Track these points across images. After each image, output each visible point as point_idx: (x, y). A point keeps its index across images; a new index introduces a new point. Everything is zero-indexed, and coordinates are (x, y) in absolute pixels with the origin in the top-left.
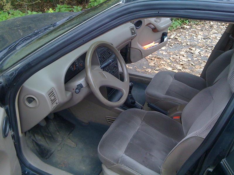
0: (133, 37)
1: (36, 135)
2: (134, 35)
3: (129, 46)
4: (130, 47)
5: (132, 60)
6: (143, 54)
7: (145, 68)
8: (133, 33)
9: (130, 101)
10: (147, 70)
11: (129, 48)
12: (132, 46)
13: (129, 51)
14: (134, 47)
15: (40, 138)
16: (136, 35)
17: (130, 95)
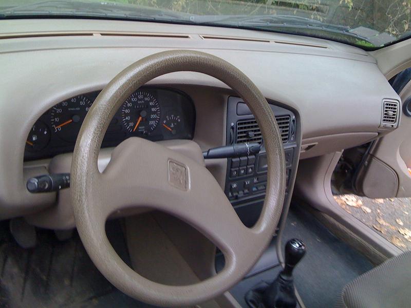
0: (385, 127)
1: (9, 261)
2: (389, 124)
3: (371, 152)
4: (373, 156)
5: (366, 190)
6: (402, 188)
7: (401, 223)
8: (387, 118)
9: (280, 295)
10: (402, 231)
11: (369, 156)
12: (379, 155)
13: (366, 162)
14: (382, 159)
15: (15, 270)
16: (395, 125)
17: (284, 277)
